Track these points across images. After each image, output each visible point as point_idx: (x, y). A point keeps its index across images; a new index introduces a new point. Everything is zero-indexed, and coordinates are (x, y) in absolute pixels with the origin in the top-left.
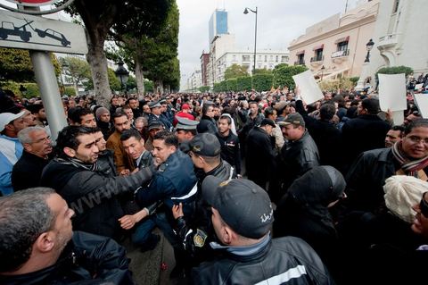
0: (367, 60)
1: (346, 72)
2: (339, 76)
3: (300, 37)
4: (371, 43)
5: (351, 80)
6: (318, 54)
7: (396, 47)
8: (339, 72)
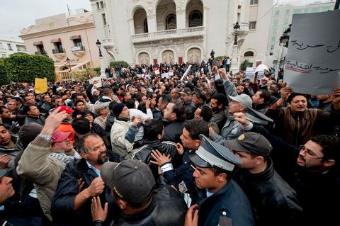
0: (101, 55)
1: (89, 64)
2: (84, 66)
3: (32, 27)
4: (98, 43)
5: (95, 70)
6: (58, 47)
7: (115, 48)
8: (83, 64)
